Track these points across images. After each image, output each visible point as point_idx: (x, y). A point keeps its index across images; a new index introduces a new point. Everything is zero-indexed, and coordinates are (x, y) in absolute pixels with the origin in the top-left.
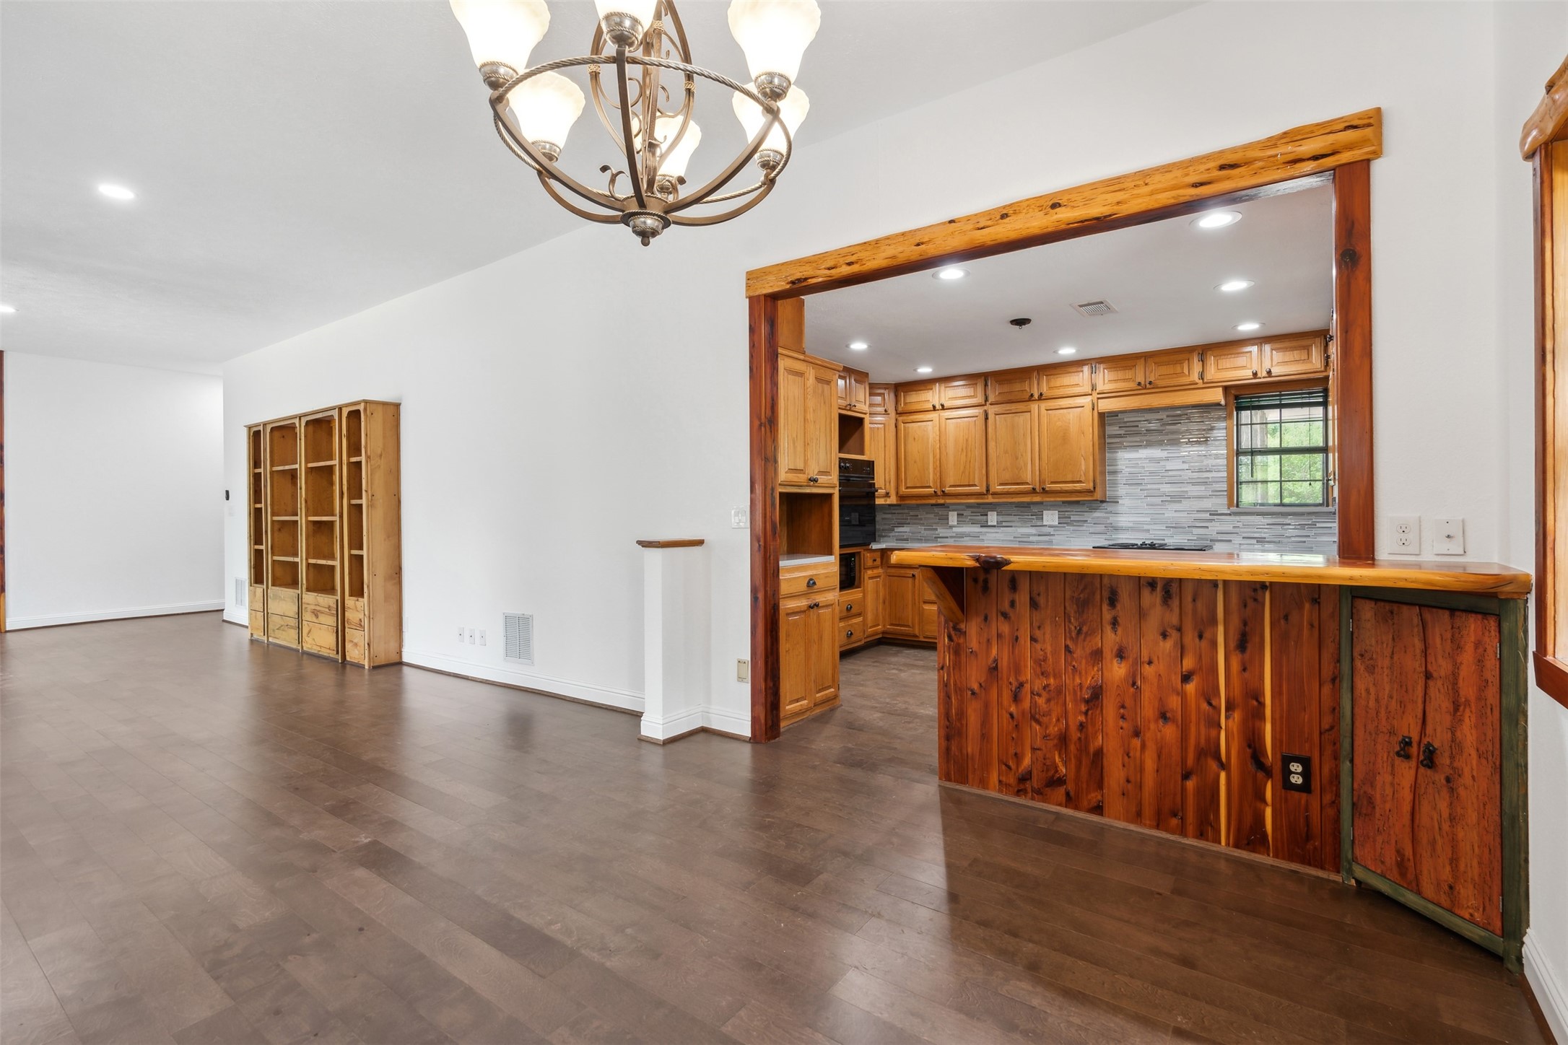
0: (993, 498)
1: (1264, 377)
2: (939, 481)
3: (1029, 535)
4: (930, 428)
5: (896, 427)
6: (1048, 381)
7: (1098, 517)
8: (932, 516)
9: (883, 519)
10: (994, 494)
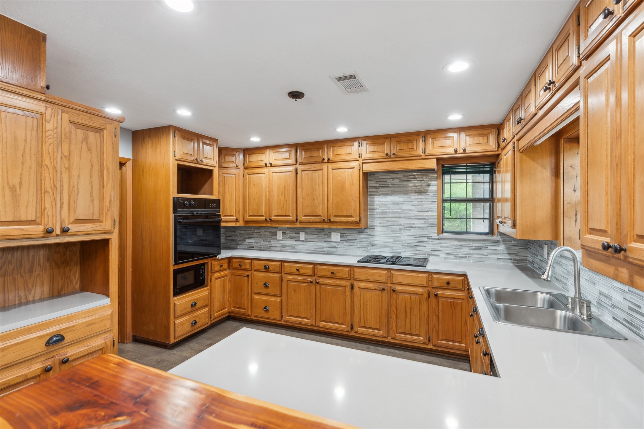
0: (300, 225)
1: (461, 154)
2: (268, 212)
3: (323, 247)
4: (263, 178)
5: (244, 176)
6: (333, 151)
7: (363, 238)
8: (268, 233)
9: (240, 234)
10: (301, 222)
